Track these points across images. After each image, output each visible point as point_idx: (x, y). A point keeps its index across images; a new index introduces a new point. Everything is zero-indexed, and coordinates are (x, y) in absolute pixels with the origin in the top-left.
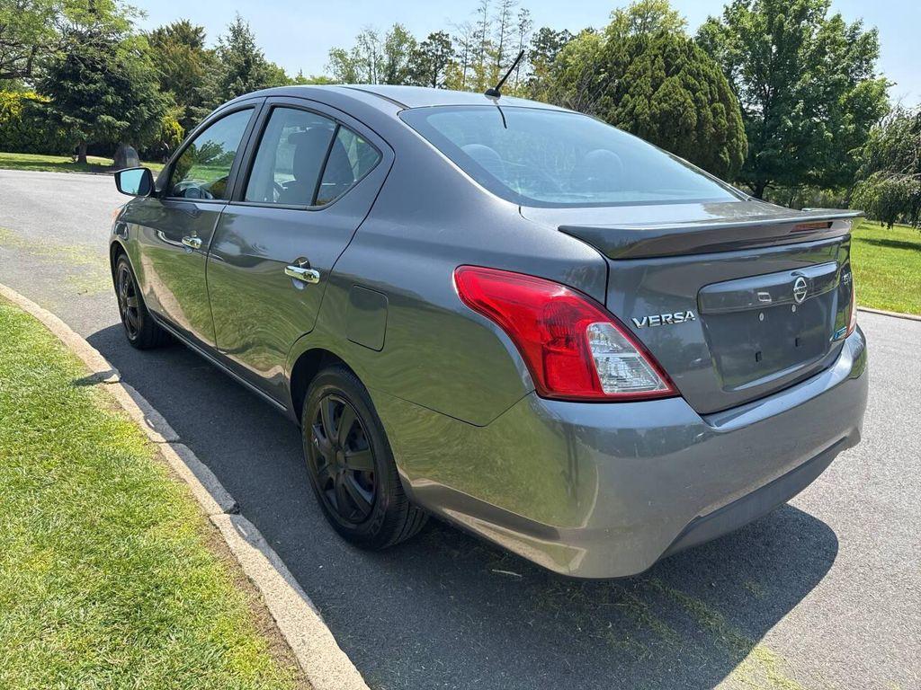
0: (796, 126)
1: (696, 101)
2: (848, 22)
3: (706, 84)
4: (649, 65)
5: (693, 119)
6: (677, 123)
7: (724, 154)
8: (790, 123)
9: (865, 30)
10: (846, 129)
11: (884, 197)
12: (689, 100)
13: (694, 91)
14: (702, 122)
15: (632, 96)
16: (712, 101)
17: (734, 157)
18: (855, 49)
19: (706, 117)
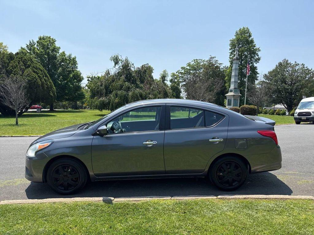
0: (61, 83)
1: (39, 76)
2: (67, 54)
3: (40, 72)
4: (18, 64)
5: (40, 83)
6: (35, 84)
7: (51, 93)
8: (60, 82)
9: (73, 56)
10: (76, 84)
11: (100, 103)
12: (37, 77)
13: (37, 74)
14: (43, 83)
15: (15, 75)
16: (43, 76)
17: (54, 94)
18: (72, 62)
19: (43, 82)
